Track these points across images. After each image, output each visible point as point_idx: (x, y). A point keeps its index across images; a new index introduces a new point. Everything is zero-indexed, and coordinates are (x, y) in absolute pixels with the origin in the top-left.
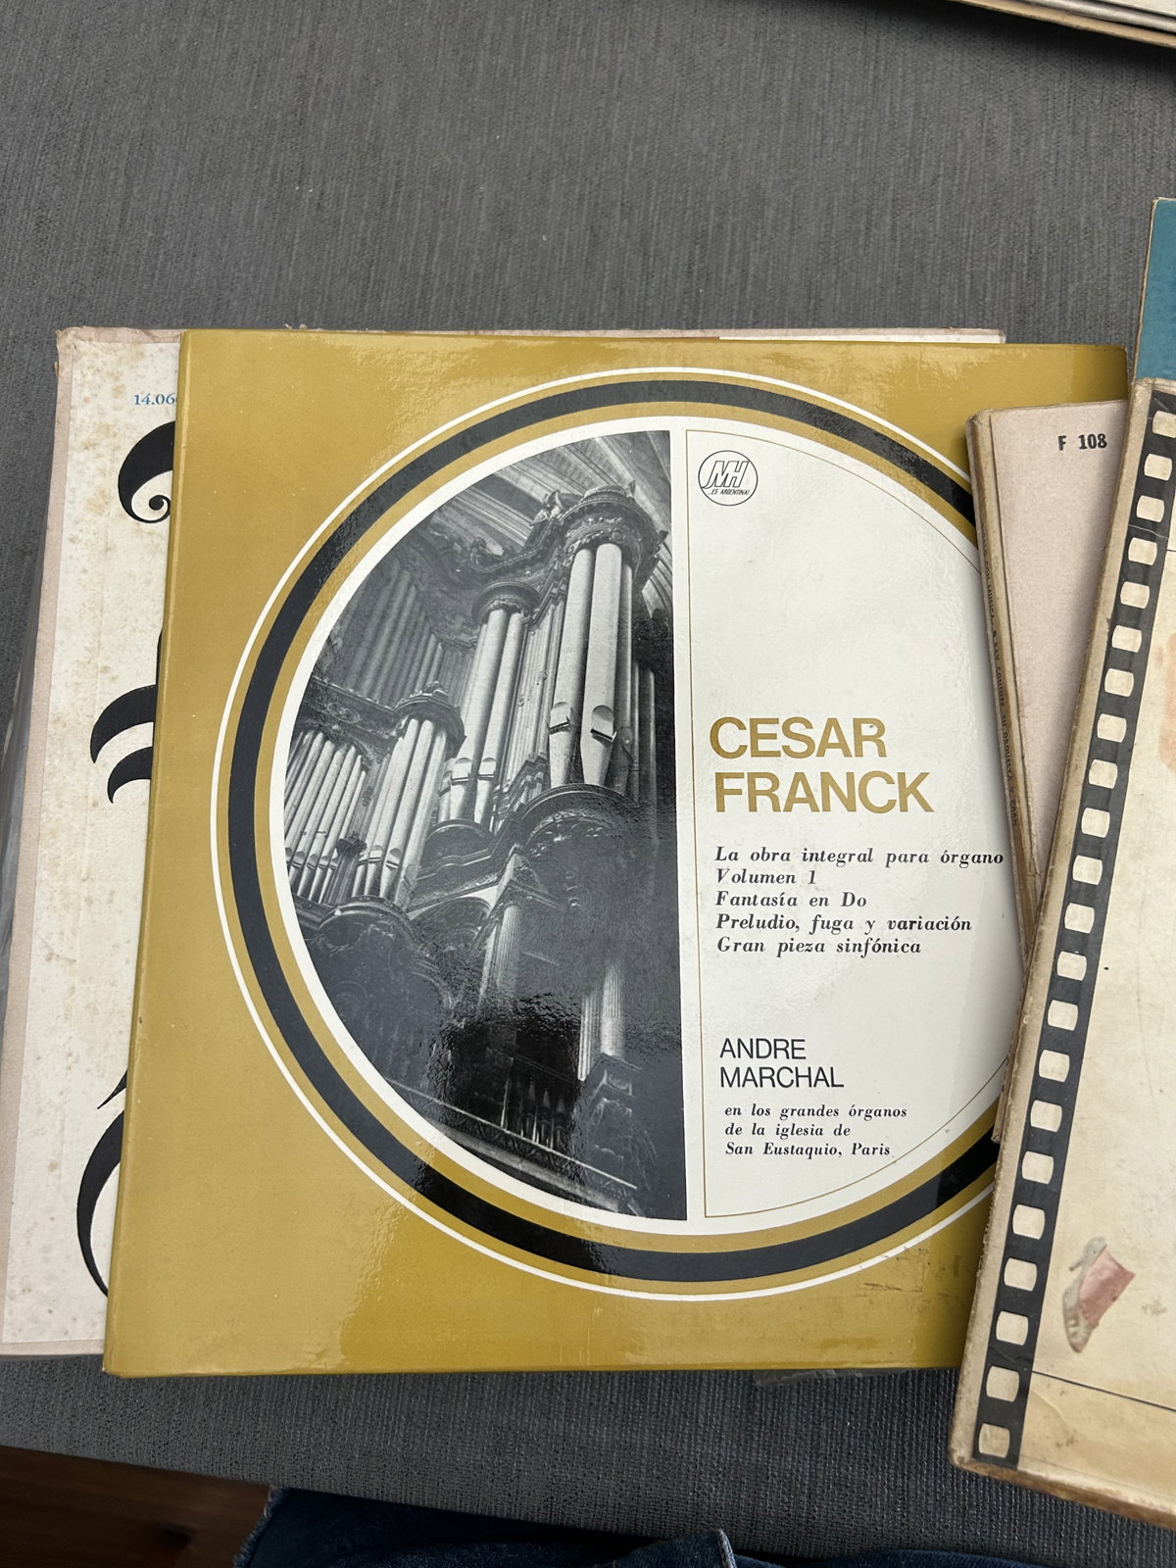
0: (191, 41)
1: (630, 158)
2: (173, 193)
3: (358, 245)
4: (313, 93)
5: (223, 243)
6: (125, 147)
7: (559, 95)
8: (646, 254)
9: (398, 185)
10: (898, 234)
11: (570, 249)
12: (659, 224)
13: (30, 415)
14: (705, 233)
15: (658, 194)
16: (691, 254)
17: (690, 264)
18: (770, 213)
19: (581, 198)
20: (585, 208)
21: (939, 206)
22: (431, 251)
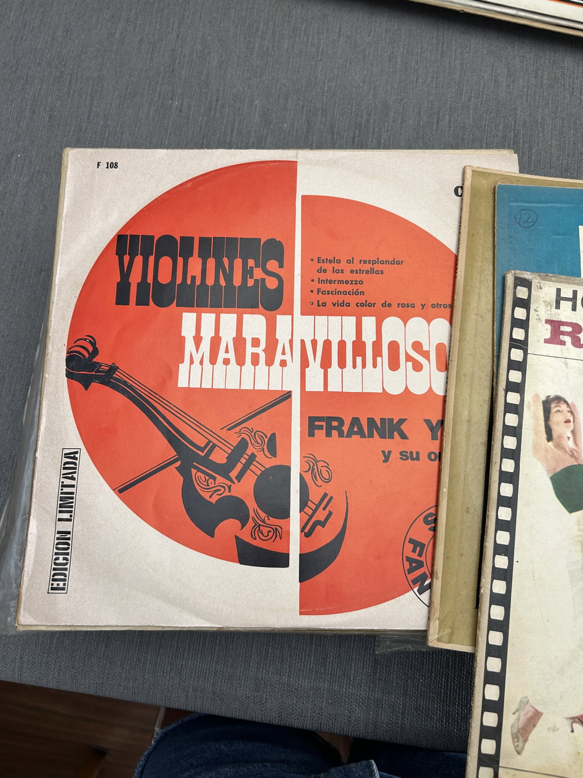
0: (121, 33)
1: (326, 88)
2: (113, 104)
3: (198, 129)
4: (178, 59)
5: (135, 127)
6: (91, 82)
7: (293, 58)
8: (333, 133)
9: (217, 100)
10: (452, 124)
11: (297, 131)
12: (339, 119)
13: (45, 207)
14: (361, 124)
15: (339, 105)
16: (354, 133)
17: (354, 138)
18: (392, 114)
19: (303, 107)
20: (305, 112)
21: (471, 111)
22: (232, 131)
